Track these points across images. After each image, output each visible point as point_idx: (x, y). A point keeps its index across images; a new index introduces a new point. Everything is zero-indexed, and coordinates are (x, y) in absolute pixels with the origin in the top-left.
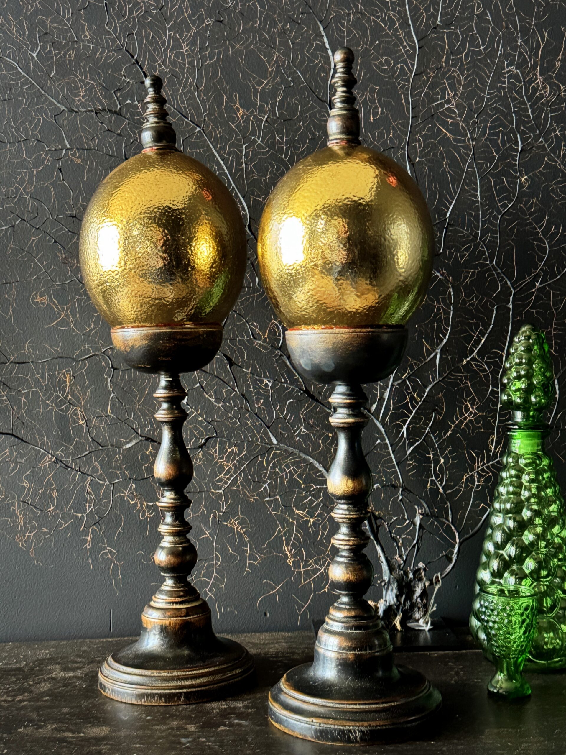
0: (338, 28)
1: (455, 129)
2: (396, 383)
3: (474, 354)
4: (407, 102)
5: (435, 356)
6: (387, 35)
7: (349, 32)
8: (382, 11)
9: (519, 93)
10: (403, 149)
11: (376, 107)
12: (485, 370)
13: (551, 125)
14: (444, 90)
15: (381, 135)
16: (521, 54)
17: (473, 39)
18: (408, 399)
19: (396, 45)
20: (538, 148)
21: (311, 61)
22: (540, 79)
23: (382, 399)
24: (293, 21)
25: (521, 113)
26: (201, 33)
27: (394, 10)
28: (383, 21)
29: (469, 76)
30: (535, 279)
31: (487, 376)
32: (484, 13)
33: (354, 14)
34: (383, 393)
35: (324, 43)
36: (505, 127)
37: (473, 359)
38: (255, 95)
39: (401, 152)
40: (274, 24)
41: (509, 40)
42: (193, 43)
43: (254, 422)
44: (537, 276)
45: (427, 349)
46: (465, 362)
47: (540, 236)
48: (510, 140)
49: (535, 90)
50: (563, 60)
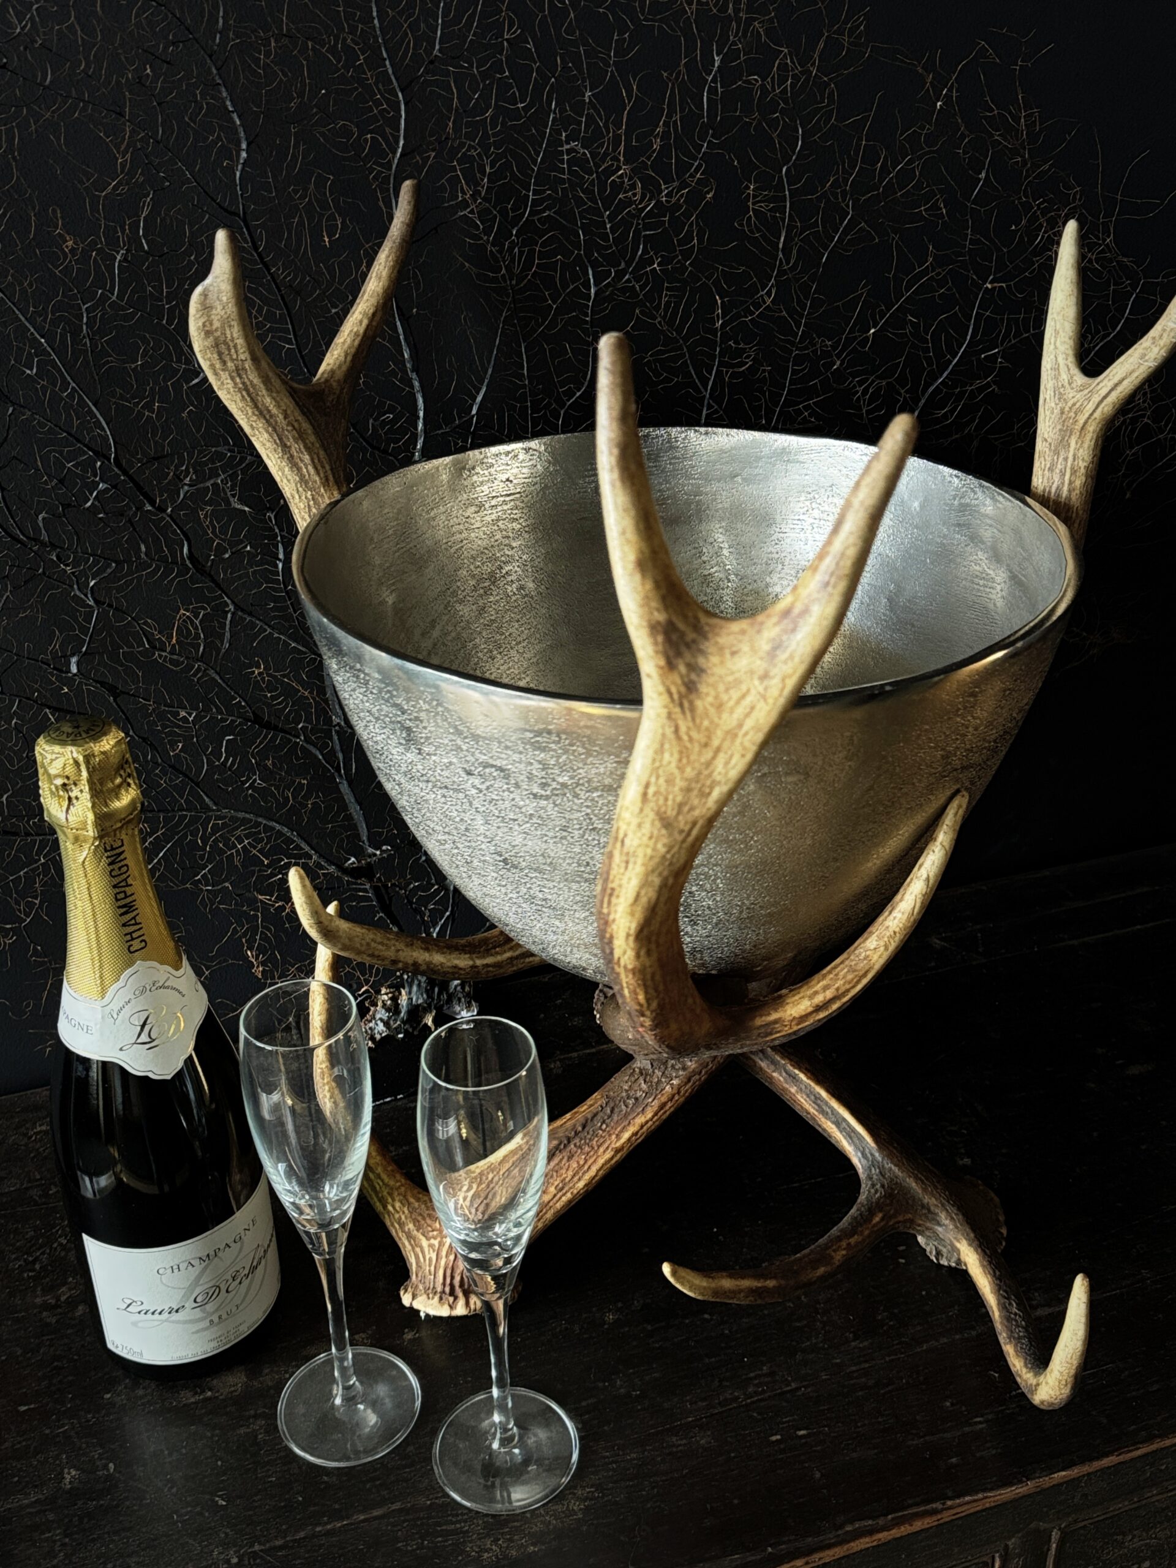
0: (246, 67)
1: (479, 257)
6: (342, 79)
7: (272, 76)
8: (330, 32)
9: (589, 192)
11: (332, 217)
13: (645, 251)
14: (455, 183)
16: (590, 119)
17: (504, 87)
19: (360, 98)
20: (624, 290)
21: (199, 137)
22: (625, 169)
25: (594, 229)
27: (353, 29)
28: (333, 50)
29: (499, 157)
32: (521, 38)
33: (278, 36)
35: (223, 101)
36: (566, 254)
38: (95, 209)
40: (117, 67)
41: (569, 94)
43: (171, 780)
48: (575, 277)
49: (618, 188)
50: (665, 136)
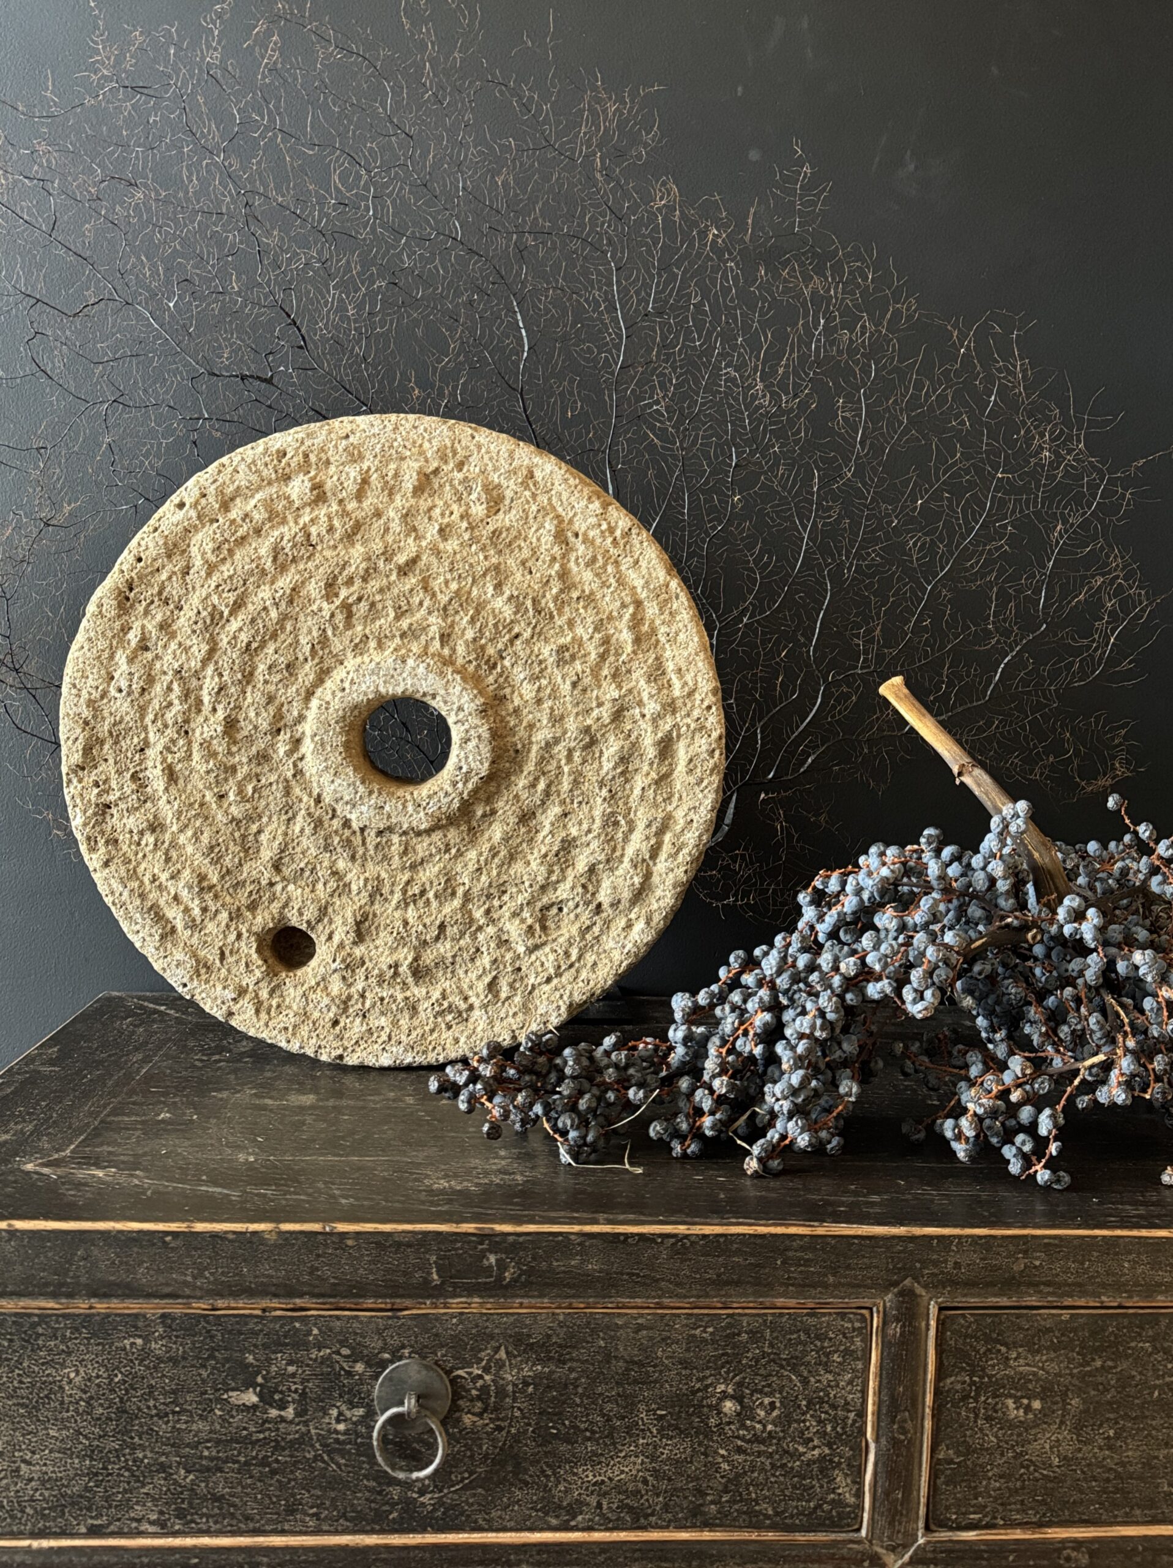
0: (534, 306)
1: (662, 435)
4: (611, 399)
6: (591, 319)
7: (548, 311)
8: (586, 290)
9: (736, 399)
10: (604, 452)
11: (575, 402)
13: (770, 440)
14: (653, 388)
15: (579, 435)
16: (740, 355)
17: (689, 332)
19: (600, 331)
20: (755, 464)
21: (500, 341)
22: (760, 386)
24: (481, 291)
25: (738, 422)
26: (371, 295)
27: (600, 289)
28: (586, 300)
29: (681, 375)
30: (743, 613)
32: (700, 304)
33: (555, 289)
35: (517, 321)
36: (720, 437)
38: (434, 374)
39: (600, 455)
40: (458, 294)
41: (728, 338)
42: (360, 307)
44: (746, 610)
47: (752, 565)
48: (723, 453)
49: (754, 397)
50: (787, 366)
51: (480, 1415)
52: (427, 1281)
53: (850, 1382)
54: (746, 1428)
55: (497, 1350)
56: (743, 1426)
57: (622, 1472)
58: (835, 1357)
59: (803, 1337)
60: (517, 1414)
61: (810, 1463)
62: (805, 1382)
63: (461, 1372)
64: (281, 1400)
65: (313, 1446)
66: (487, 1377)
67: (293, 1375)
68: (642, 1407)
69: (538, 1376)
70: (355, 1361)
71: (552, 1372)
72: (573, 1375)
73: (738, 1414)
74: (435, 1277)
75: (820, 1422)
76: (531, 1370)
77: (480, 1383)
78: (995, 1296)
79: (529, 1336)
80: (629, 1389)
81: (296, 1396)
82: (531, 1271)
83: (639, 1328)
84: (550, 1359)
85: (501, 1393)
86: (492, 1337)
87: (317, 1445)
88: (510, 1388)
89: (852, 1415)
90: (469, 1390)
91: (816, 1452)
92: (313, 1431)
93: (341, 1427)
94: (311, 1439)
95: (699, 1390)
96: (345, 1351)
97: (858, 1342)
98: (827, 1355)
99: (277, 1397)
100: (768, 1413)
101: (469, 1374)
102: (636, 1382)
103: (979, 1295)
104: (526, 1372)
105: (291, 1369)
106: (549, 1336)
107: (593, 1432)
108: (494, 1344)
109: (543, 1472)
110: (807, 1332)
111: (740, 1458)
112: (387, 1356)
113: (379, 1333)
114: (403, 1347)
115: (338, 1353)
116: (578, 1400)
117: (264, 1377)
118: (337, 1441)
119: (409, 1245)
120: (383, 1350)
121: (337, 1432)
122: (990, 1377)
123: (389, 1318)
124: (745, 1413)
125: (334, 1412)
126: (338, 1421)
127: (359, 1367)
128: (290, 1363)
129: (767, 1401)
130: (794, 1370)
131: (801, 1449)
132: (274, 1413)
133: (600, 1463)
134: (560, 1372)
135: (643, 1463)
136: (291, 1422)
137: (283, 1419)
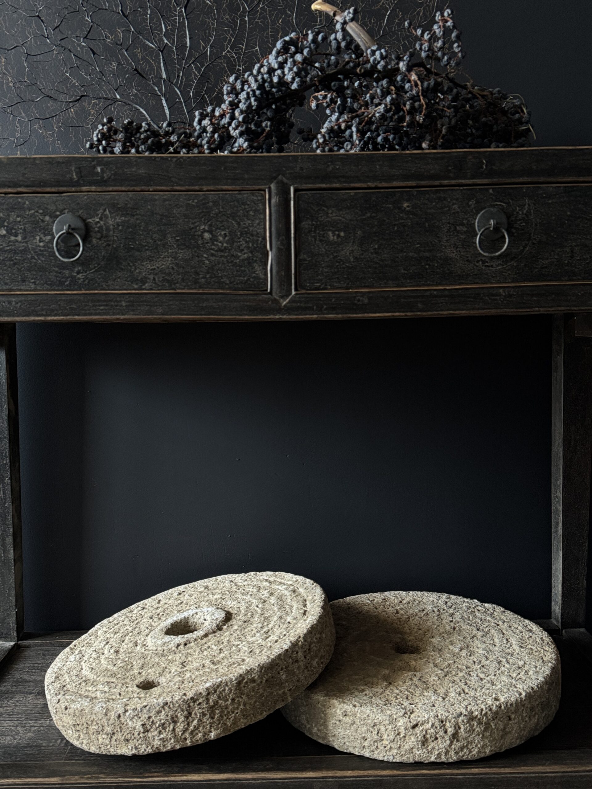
2: (186, 66)
3: (229, 49)
5: (207, 50)
12: (234, 57)
18: (193, 76)
23: (178, 76)
31: (235, 60)
34: (180, 73)
37: (228, 52)
45: (203, 46)
46: (224, 54)
51: (100, 239)
52: (71, 179)
53: (258, 224)
54: (215, 245)
55: (105, 210)
56: (213, 244)
57: (163, 264)
58: (251, 213)
59: (236, 204)
60: (116, 238)
61: (243, 260)
62: (239, 224)
63: (90, 220)
64: (15, 232)
65: (30, 252)
66: (102, 223)
67: (20, 222)
68: (169, 236)
69: (124, 222)
70: (45, 216)
71: (129, 220)
72: (138, 222)
73: (211, 239)
74: (75, 177)
75: (246, 242)
76: (120, 219)
77: (99, 225)
78: (320, 183)
79: (118, 204)
80: (163, 228)
81: (21, 231)
82: (115, 174)
83: (165, 200)
84: (128, 214)
85: (108, 229)
86: (102, 205)
87: (32, 252)
88: (112, 227)
89: (260, 239)
90: (94, 228)
91: (246, 255)
92: (30, 246)
93: (42, 244)
94: (29, 249)
95: (193, 228)
96: (41, 211)
97: (260, 206)
98: (248, 212)
99: (13, 231)
100: (224, 238)
101: (94, 221)
102: (165, 225)
103: (312, 183)
104: (118, 220)
105: (19, 219)
106: (126, 204)
107: (149, 247)
108: (103, 207)
109: (129, 264)
110: (238, 202)
111: (213, 258)
112: (58, 213)
113: (54, 203)
114: (65, 209)
115: (37, 212)
116: (141, 233)
117: (7, 223)
118: (40, 250)
119: (63, 163)
120: (57, 210)
121: (39, 246)
122: (320, 222)
123: (57, 196)
124: (214, 239)
125: (38, 238)
126: (40, 242)
127: (47, 218)
128: (18, 216)
129: (223, 233)
130: (233, 219)
131: (239, 254)
132: (13, 238)
133: (153, 260)
134: (132, 220)
135: (171, 260)
136: (20, 242)
137: (17, 241)
